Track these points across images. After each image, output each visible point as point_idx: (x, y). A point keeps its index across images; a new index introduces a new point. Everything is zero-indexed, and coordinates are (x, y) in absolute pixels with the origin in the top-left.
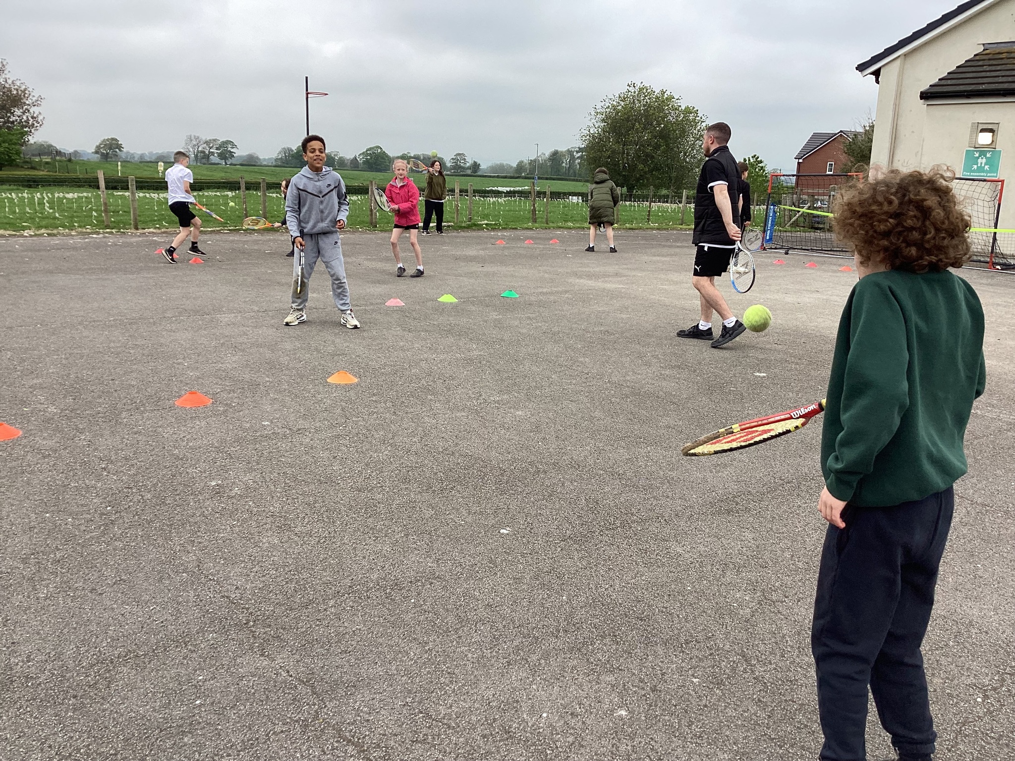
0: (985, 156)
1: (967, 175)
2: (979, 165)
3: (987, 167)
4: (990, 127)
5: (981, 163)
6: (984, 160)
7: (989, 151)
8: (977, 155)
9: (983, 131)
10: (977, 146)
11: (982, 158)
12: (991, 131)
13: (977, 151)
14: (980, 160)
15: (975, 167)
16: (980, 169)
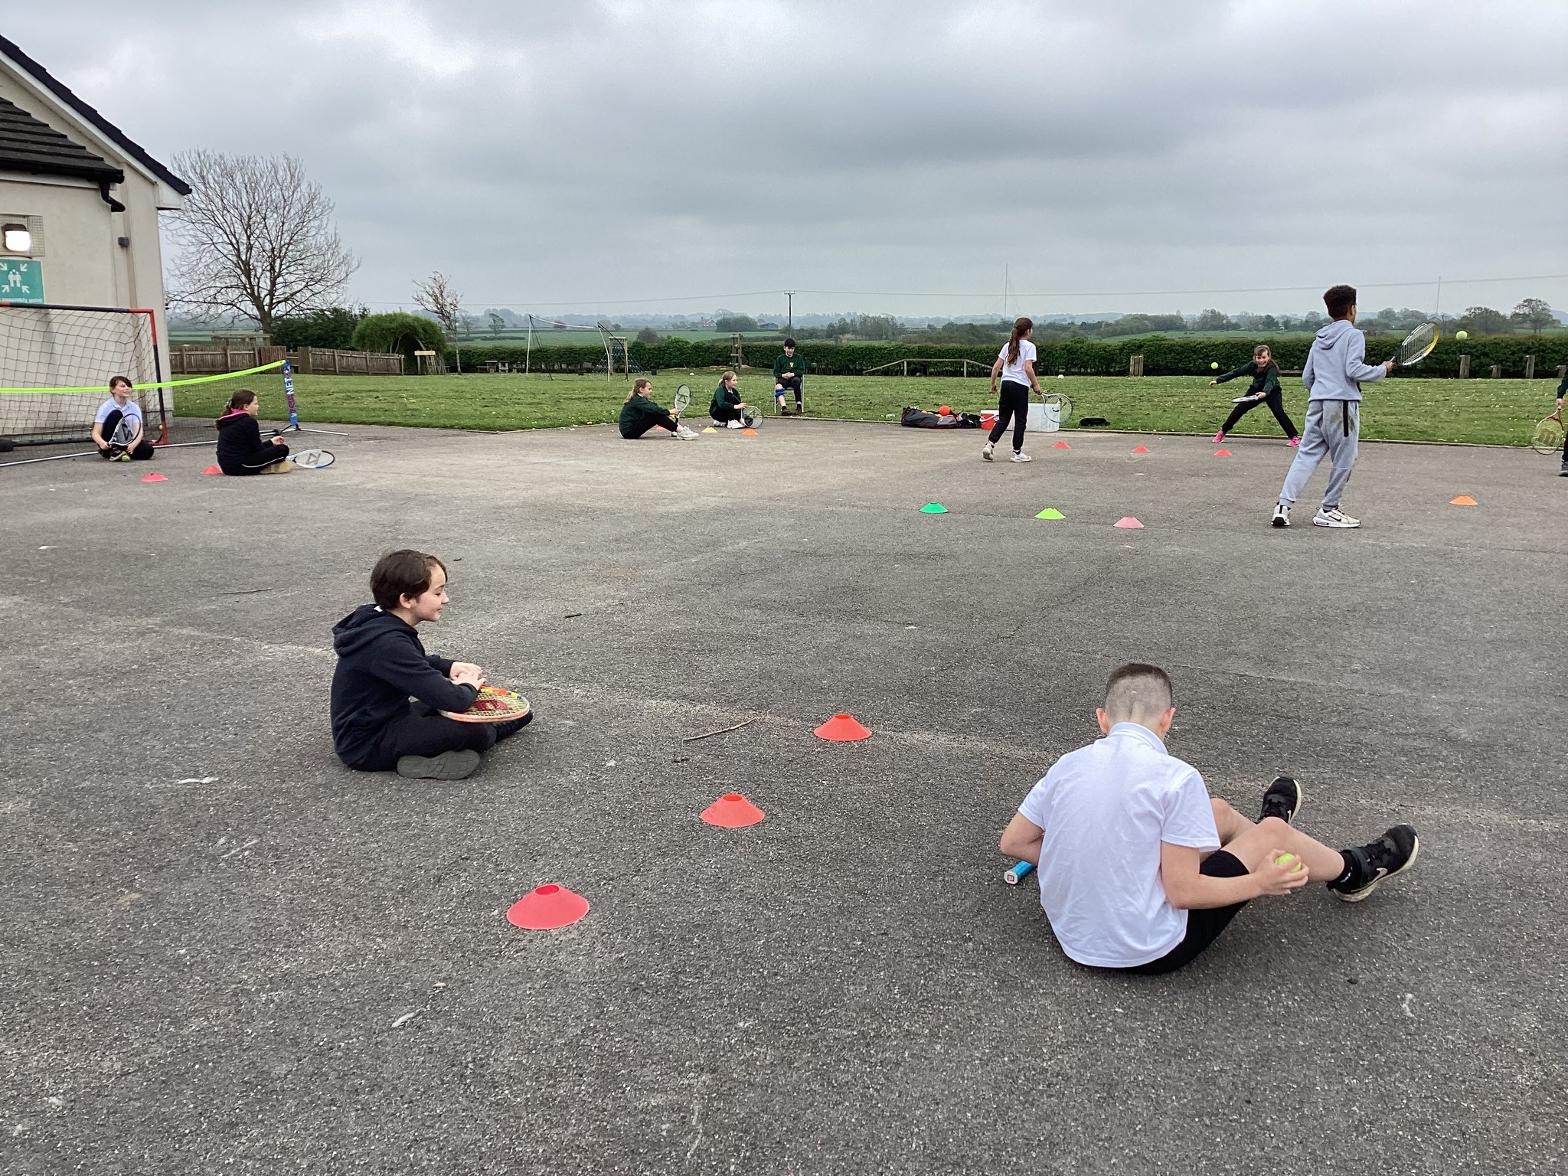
0: (19, 270)
2: (12, 285)
3: (25, 288)
5: (15, 282)
6: (18, 278)
7: (24, 262)
8: (5, 268)
9: (9, 227)
11: (14, 274)
12: (25, 228)
13: (3, 261)
14: (11, 277)
15: (6, 288)
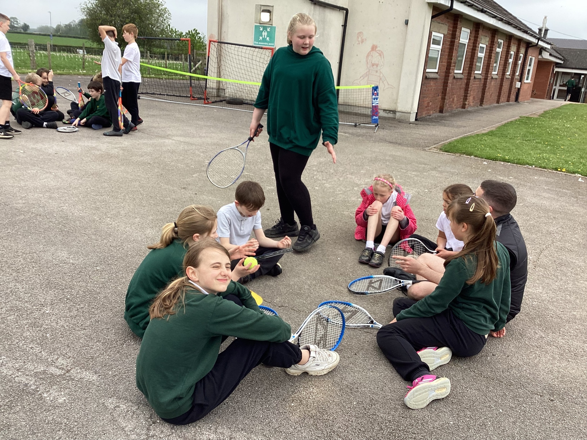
1: (257, 44)
2: (263, 37)
3: (268, 38)
4: (268, 8)
5: (265, 35)
7: (269, 27)
8: (261, 29)
9: (264, 11)
10: (261, 22)
11: (265, 32)
12: (269, 11)
13: (261, 26)
16: (264, 40)
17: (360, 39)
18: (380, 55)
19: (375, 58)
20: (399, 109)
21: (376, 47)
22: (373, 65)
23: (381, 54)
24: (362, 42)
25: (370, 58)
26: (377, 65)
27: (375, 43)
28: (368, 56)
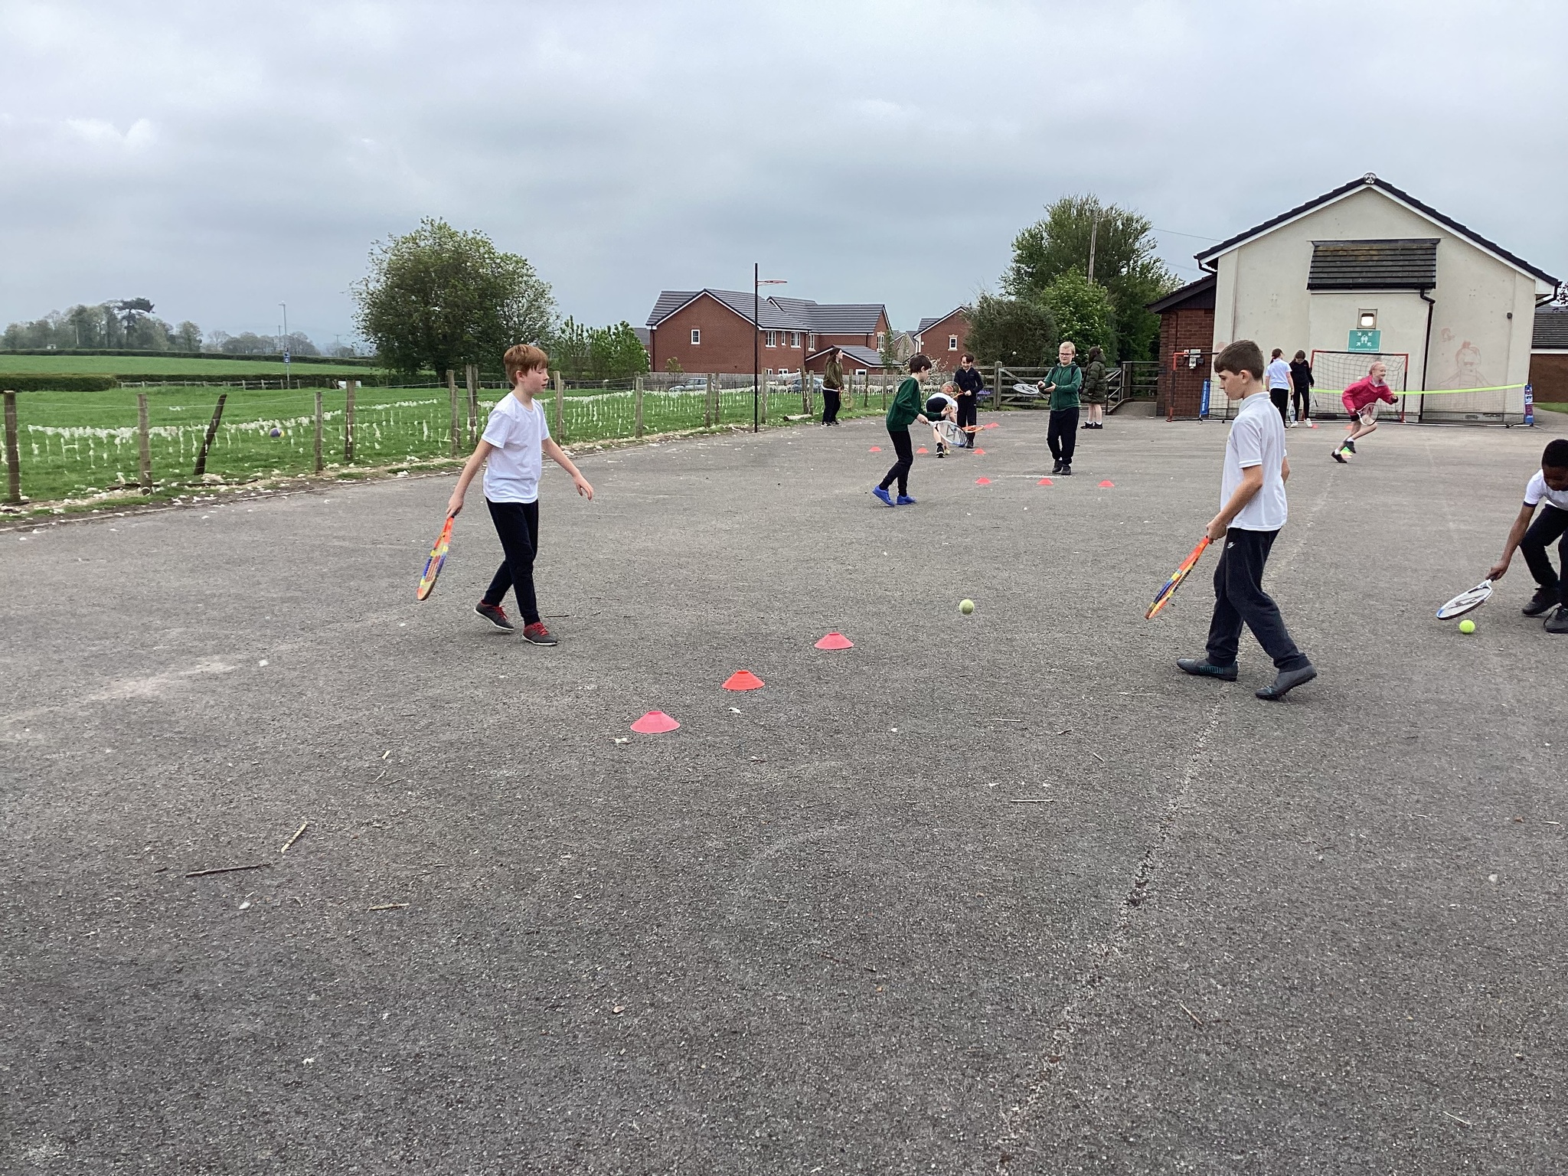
0: (1367, 335)
1: (1352, 350)
2: (1362, 342)
3: (1369, 344)
4: (1371, 312)
5: (1364, 341)
6: (1366, 339)
7: (1371, 331)
8: (1360, 334)
9: (1364, 315)
10: (1360, 327)
11: (1364, 338)
12: (1372, 315)
13: (1360, 331)
14: (1362, 339)
15: (1359, 344)
16: (1364, 346)
17: (1446, 336)
18: (1475, 353)
19: (1469, 357)
20: (1507, 411)
21: (1469, 344)
22: (1466, 364)
23: (1476, 351)
24: (1450, 338)
25: (1461, 356)
26: (1472, 364)
27: (1468, 340)
28: (1458, 355)
